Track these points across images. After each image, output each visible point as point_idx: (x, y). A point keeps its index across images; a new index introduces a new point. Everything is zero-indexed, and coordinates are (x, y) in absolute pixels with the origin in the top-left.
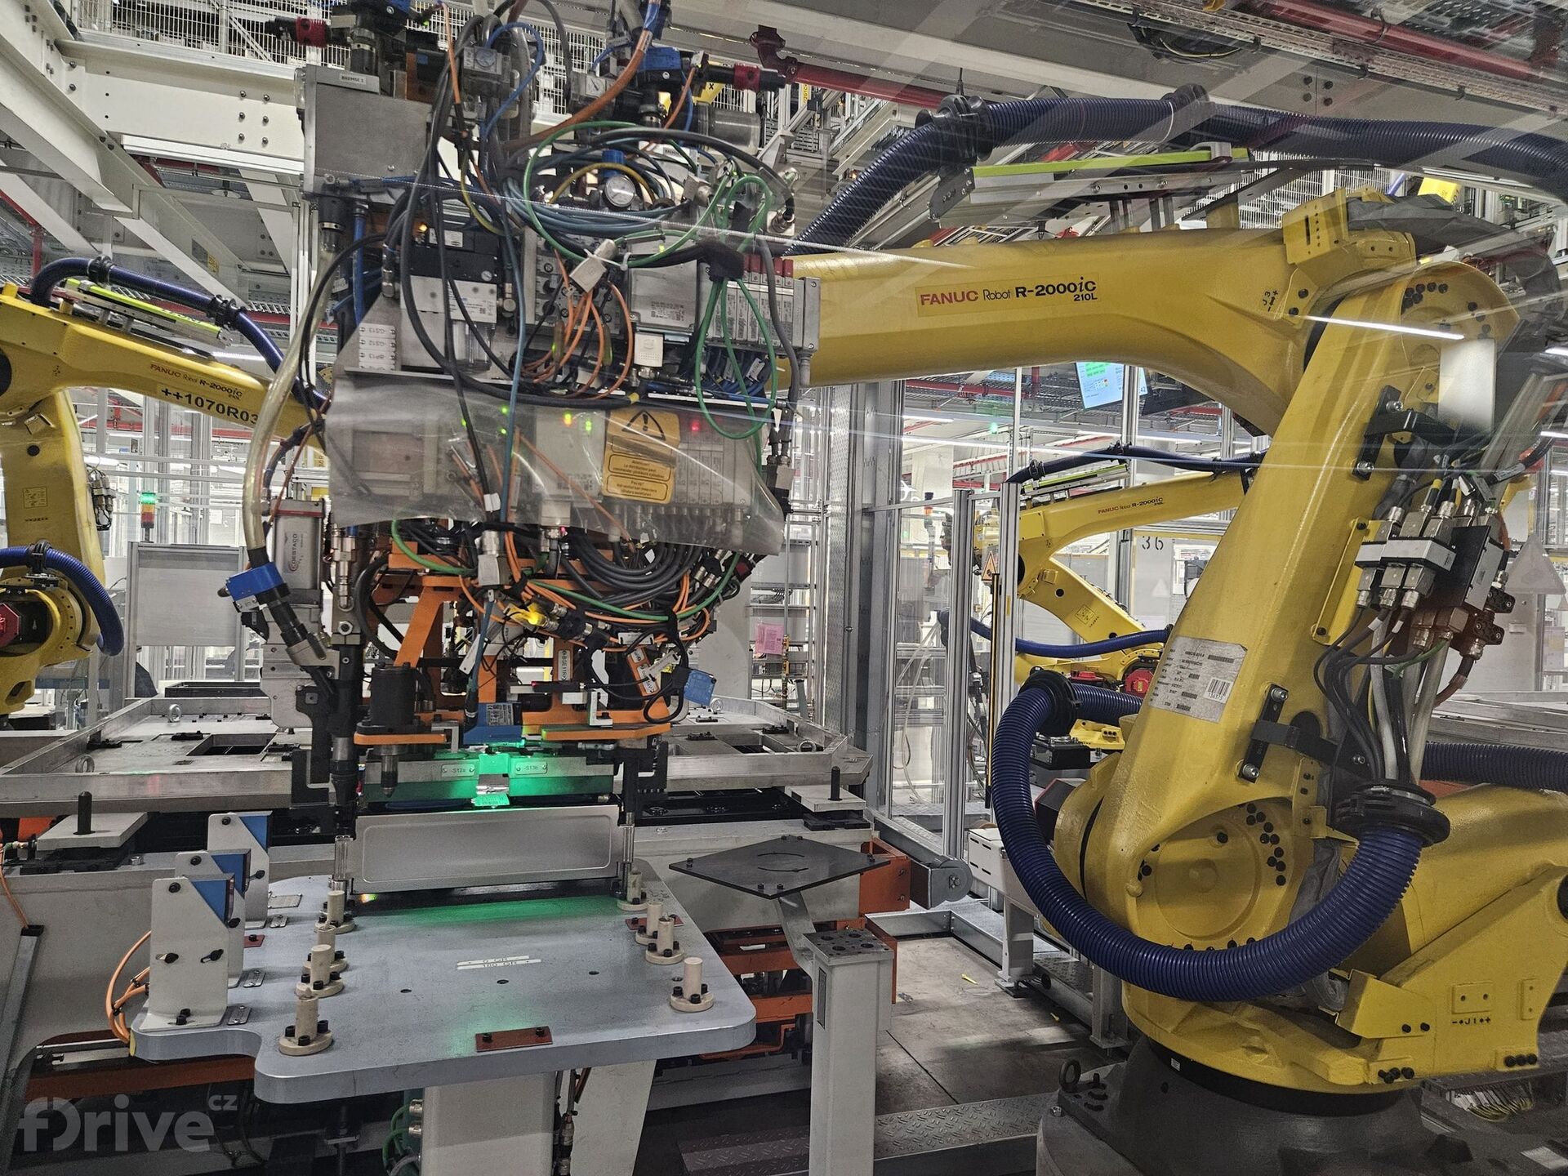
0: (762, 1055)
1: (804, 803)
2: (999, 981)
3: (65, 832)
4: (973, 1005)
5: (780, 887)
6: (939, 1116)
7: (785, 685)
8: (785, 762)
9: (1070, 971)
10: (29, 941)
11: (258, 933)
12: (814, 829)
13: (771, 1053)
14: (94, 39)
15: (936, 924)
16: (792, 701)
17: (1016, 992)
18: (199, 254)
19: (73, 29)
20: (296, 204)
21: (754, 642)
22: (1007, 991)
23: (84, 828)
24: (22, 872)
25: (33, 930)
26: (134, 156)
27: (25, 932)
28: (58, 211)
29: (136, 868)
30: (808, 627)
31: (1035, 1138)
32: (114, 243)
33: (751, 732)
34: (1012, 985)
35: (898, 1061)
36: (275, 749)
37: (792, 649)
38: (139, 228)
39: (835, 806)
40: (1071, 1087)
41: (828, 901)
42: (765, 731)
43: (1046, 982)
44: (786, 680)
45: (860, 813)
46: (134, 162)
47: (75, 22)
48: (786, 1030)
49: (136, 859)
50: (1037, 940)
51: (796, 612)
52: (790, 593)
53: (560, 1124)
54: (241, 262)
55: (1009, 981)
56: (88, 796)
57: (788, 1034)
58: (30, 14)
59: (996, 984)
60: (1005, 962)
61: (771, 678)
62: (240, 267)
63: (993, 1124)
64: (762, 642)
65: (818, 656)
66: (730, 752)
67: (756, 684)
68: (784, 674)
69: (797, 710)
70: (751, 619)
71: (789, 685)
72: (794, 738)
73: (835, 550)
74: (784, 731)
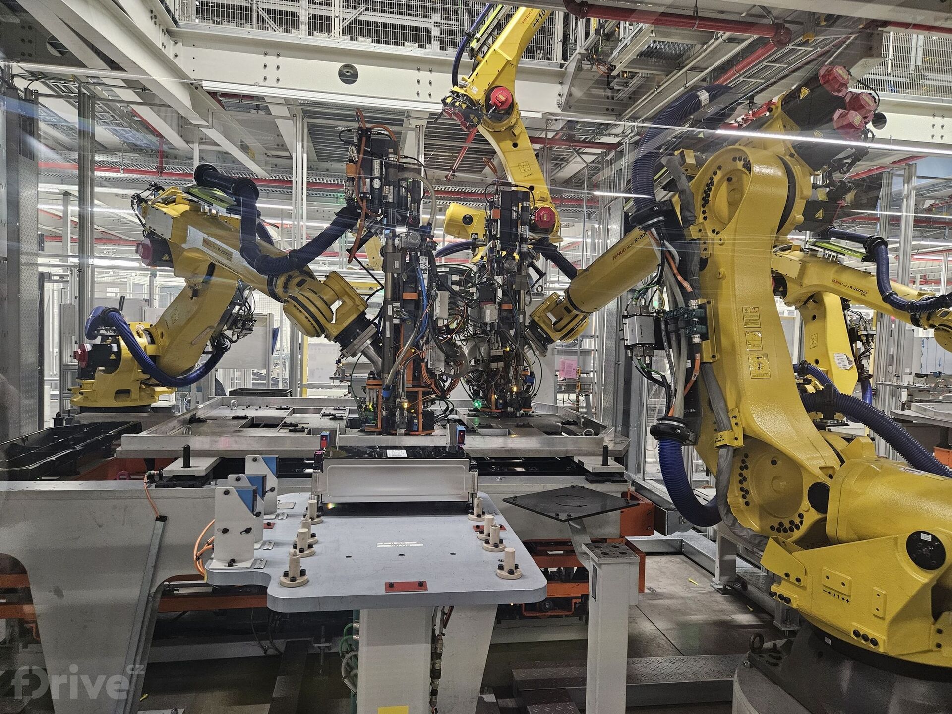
0: (561, 616)
1: (585, 467)
2: (713, 584)
3: (176, 467)
4: (696, 597)
5: (569, 515)
6: (671, 662)
7: (578, 397)
8: (575, 442)
9: (761, 581)
10: (160, 524)
11: (271, 521)
12: (592, 482)
13: (566, 616)
14: (187, 26)
15: (672, 547)
16: (582, 407)
17: (724, 591)
18: (244, 148)
19: (175, 22)
20: (295, 116)
21: (558, 371)
22: (718, 590)
23: (187, 464)
24: (156, 487)
25: (162, 518)
26: (209, 93)
27: (157, 519)
28: (171, 127)
29: (213, 487)
30: (592, 363)
31: (733, 681)
32: (200, 143)
33: (554, 424)
34: (721, 587)
35: (646, 627)
36: (285, 425)
37: (582, 375)
38: (213, 134)
39: (605, 469)
40: (757, 650)
41: (600, 527)
42: (563, 423)
43: (744, 585)
44: (579, 394)
45: (622, 474)
46: (210, 96)
47: (177, 18)
48: (575, 603)
49: (213, 483)
50: (739, 561)
51: (585, 353)
52: (581, 341)
53: (435, 640)
54: (266, 151)
55: (720, 584)
56: (189, 447)
57: (577, 606)
58: (153, 15)
59: (711, 586)
60: (717, 572)
61: (569, 393)
62: (266, 154)
63: (706, 670)
64: (563, 371)
65: (599, 380)
66: (541, 435)
67: (560, 396)
68: (577, 391)
69: (585, 413)
70: (556, 356)
71: (580, 397)
72: (581, 428)
73: (610, 314)
74: (575, 423)
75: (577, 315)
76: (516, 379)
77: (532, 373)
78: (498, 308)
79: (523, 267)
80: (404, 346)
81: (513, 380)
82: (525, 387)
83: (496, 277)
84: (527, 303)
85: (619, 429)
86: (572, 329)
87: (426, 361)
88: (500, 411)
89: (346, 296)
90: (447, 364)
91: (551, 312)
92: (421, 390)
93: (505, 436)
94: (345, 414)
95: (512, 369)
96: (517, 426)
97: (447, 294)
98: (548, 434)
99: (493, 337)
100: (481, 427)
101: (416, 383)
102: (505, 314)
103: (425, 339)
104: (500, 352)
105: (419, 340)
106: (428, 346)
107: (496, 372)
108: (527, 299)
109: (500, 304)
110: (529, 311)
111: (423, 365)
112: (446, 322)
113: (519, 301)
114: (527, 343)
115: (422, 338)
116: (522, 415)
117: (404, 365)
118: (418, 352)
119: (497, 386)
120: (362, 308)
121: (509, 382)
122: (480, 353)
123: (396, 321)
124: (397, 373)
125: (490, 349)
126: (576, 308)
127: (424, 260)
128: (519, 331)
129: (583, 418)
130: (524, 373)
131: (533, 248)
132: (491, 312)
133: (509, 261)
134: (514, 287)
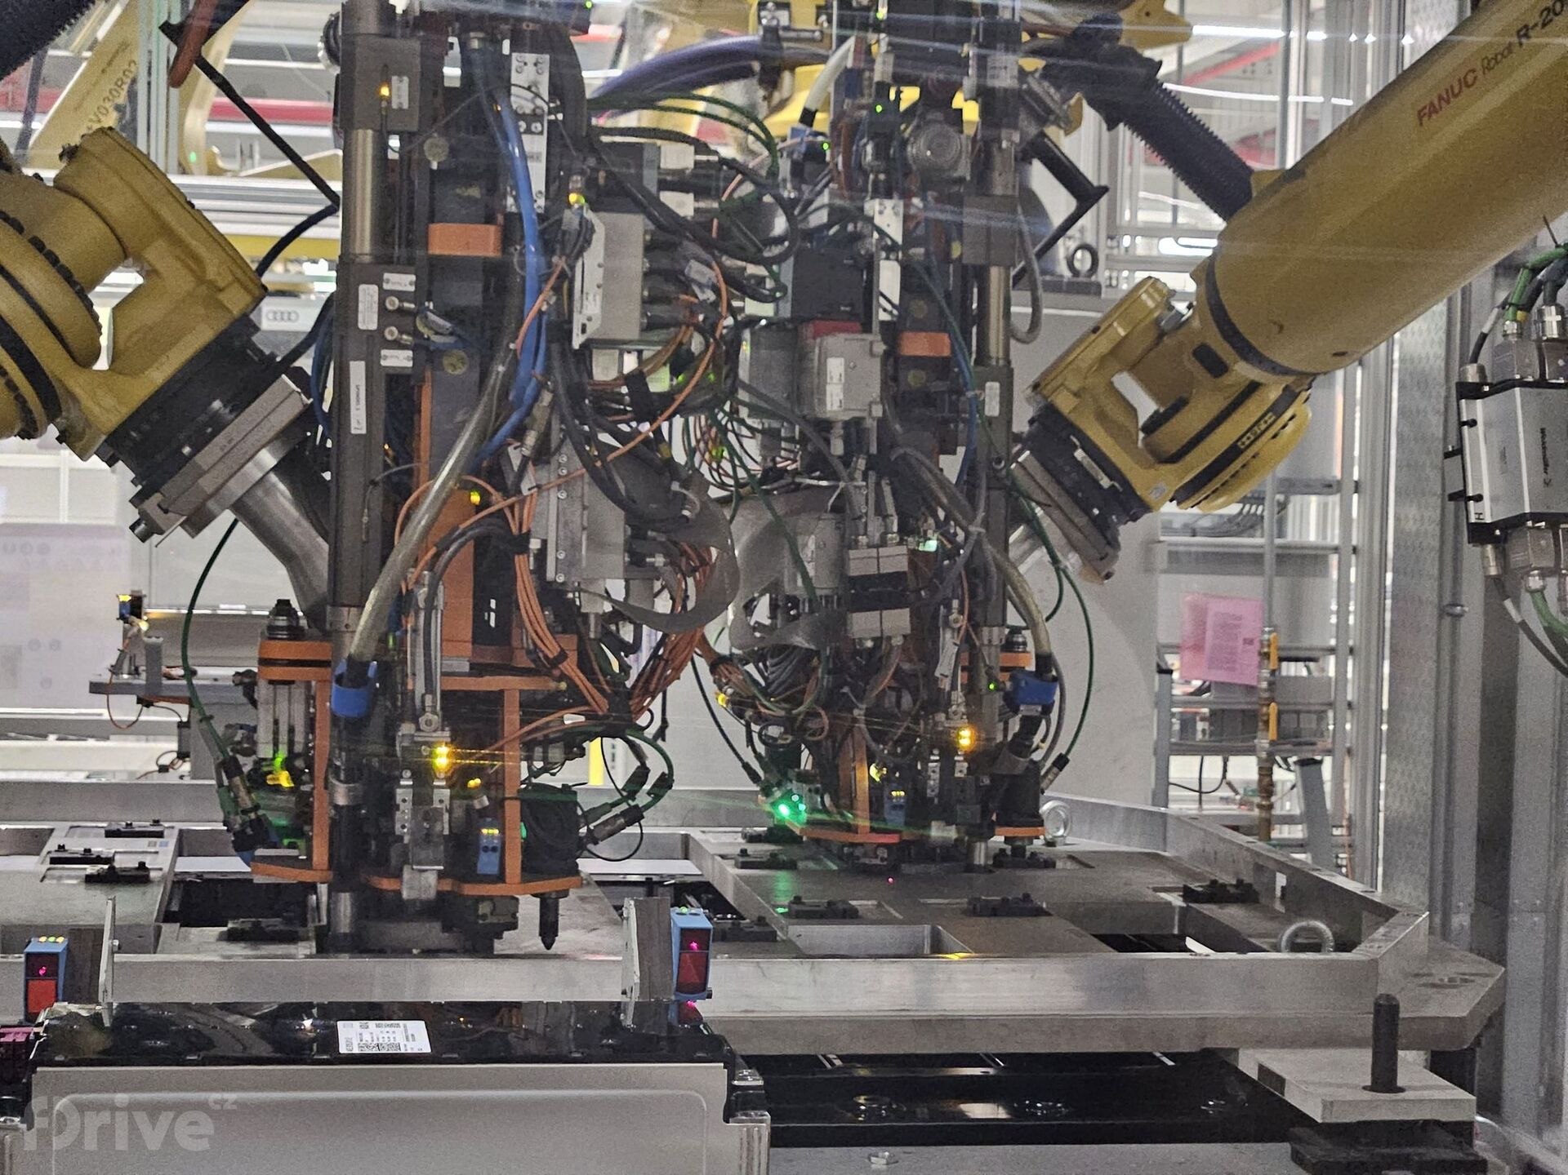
1: (1292, 1097)
7: (1266, 772)
8: (1244, 980)
16: (1289, 820)
21: (1175, 648)
33: (1150, 896)
37: (1287, 669)
39: (1384, 1108)
42: (1188, 894)
44: (1271, 759)
45: (1462, 1132)
51: (1300, 562)
52: (1283, 506)
61: (1226, 753)
64: (1198, 647)
65: (1364, 690)
66: (1083, 949)
67: (1182, 768)
68: (1263, 742)
69: (1301, 846)
70: (1164, 580)
71: (1280, 775)
72: (1274, 916)
73: (1414, 380)
74: (1245, 895)
75: (1253, 387)
76: (971, 689)
77: (1045, 661)
78: (880, 348)
79: (997, 160)
80: (433, 475)
81: (958, 696)
82: (1015, 726)
83: (872, 206)
84: (1023, 326)
85: (1461, 920)
86: (1233, 452)
87: (535, 544)
88: (893, 839)
89: (161, 244)
90: (636, 562)
91: (1133, 368)
92: (513, 686)
93: (916, 954)
94: (161, 858)
95: (949, 645)
96: (978, 910)
97: (636, 226)
98: (1121, 943)
99: (860, 488)
100: (801, 912)
101: (489, 656)
102: (913, 379)
103: (531, 439)
104: (894, 559)
105: (504, 446)
106: (544, 475)
107: (874, 657)
108: (1021, 310)
109: (891, 331)
110: (1028, 365)
111: (524, 565)
112: (630, 363)
113: (982, 317)
114: (1020, 516)
115: (519, 433)
116: (999, 859)
117: (431, 566)
118: (499, 502)
119: (881, 722)
120: (235, 301)
121: (938, 702)
122: (798, 562)
123: (398, 359)
124: (401, 603)
125: (847, 543)
126: (1248, 352)
127: (530, 69)
128: (981, 456)
129: (1283, 867)
130: (1007, 659)
131: (1047, 74)
132: (850, 368)
133: (934, 129)
134: (956, 250)
